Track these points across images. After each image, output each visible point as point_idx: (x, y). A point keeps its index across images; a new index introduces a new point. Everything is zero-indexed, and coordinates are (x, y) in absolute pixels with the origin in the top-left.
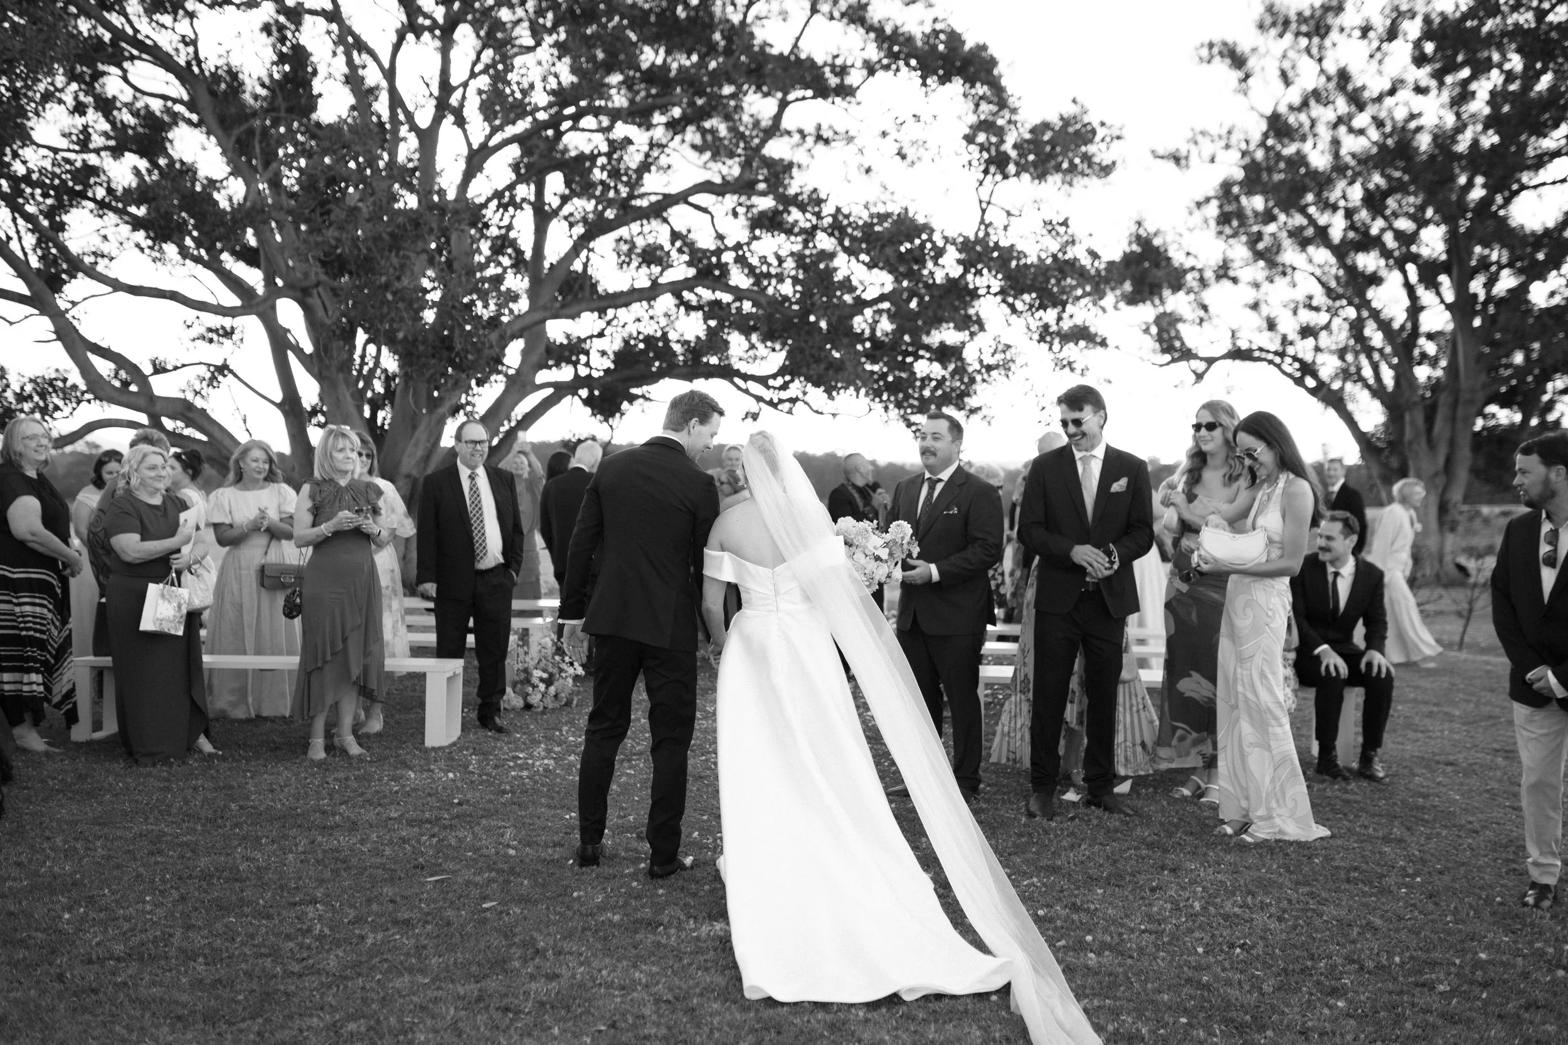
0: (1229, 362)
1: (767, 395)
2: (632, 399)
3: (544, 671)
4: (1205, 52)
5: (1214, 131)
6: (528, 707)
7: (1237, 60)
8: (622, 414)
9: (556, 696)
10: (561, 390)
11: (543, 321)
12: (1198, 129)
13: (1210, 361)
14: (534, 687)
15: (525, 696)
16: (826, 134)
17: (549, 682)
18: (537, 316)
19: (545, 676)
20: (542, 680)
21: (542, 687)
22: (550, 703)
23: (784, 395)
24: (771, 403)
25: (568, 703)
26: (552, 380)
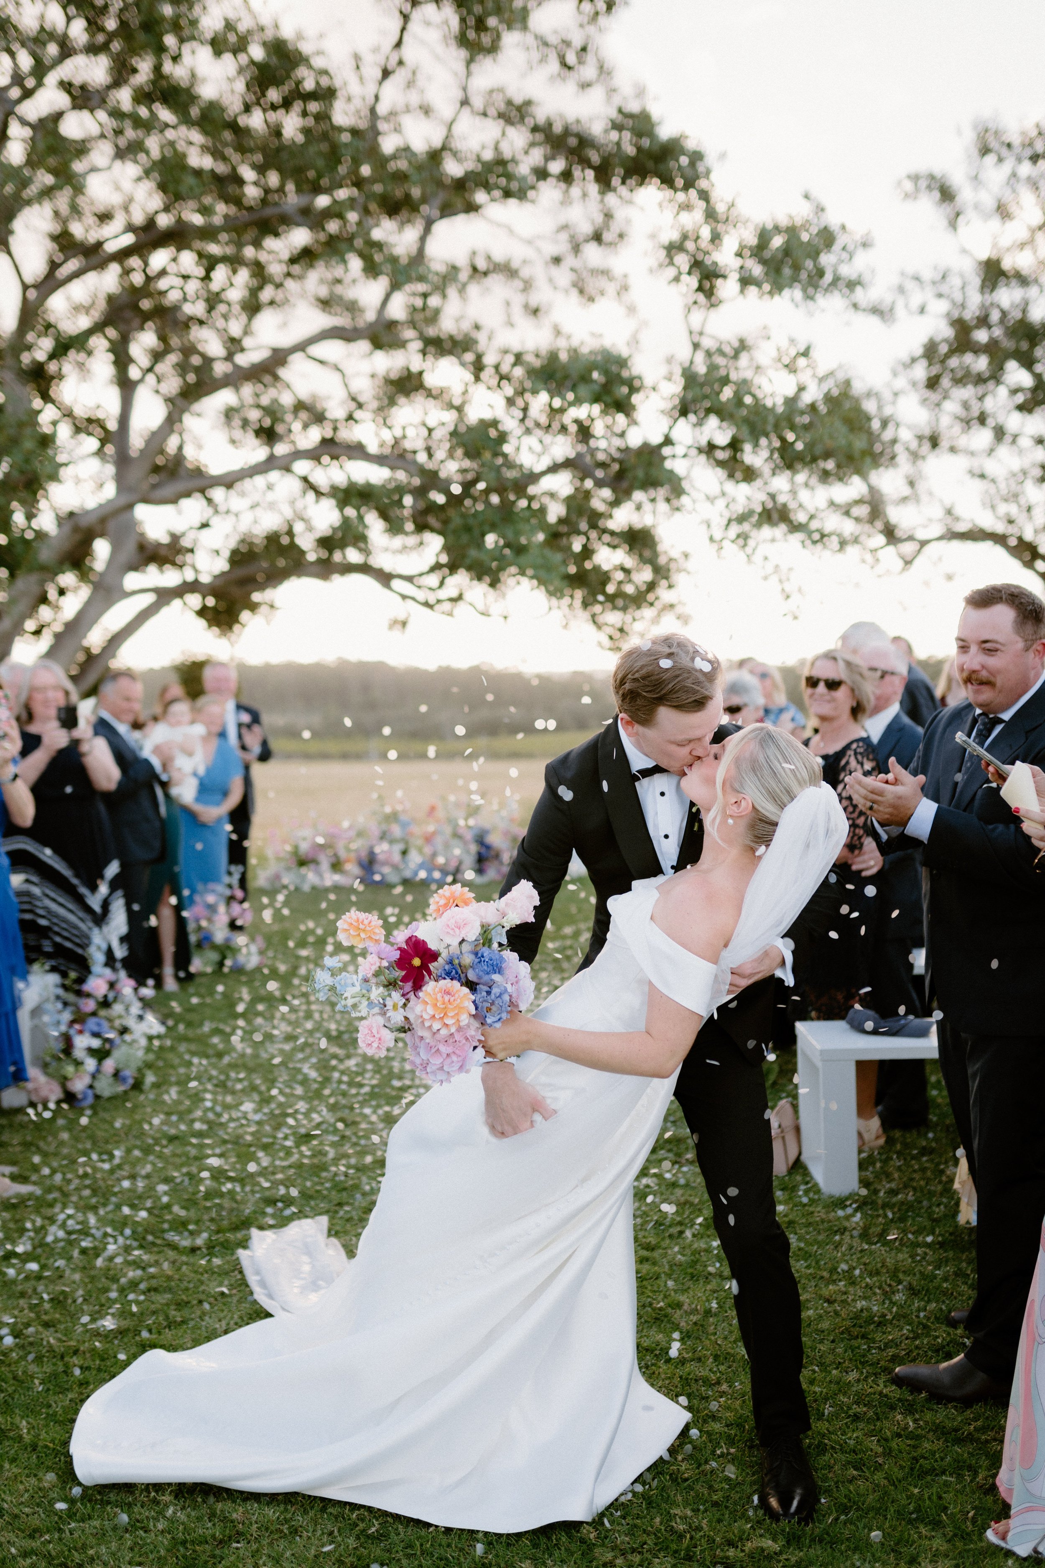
0: (943, 543)
1: (421, 595)
2: (253, 607)
3: (96, 1035)
4: (909, 186)
5: (927, 275)
6: (70, 1097)
7: (946, 194)
8: (243, 626)
9: (117, 1074)
10: (165, 596)
11: (130, 506)
12: (910, 270)
13: (923, 543)
14: (78, 1063)
15: (64, 1081)
16: (482, 265)
17: (100, 1055)
18: (124, 500)
19: (96, 1043)
20: (91, 1051)
21: (91, 1064)
22: (106, 1088)
23: (443, 594)
24: (426, 604)
25: (137, 1086)
26: (151, 585)
